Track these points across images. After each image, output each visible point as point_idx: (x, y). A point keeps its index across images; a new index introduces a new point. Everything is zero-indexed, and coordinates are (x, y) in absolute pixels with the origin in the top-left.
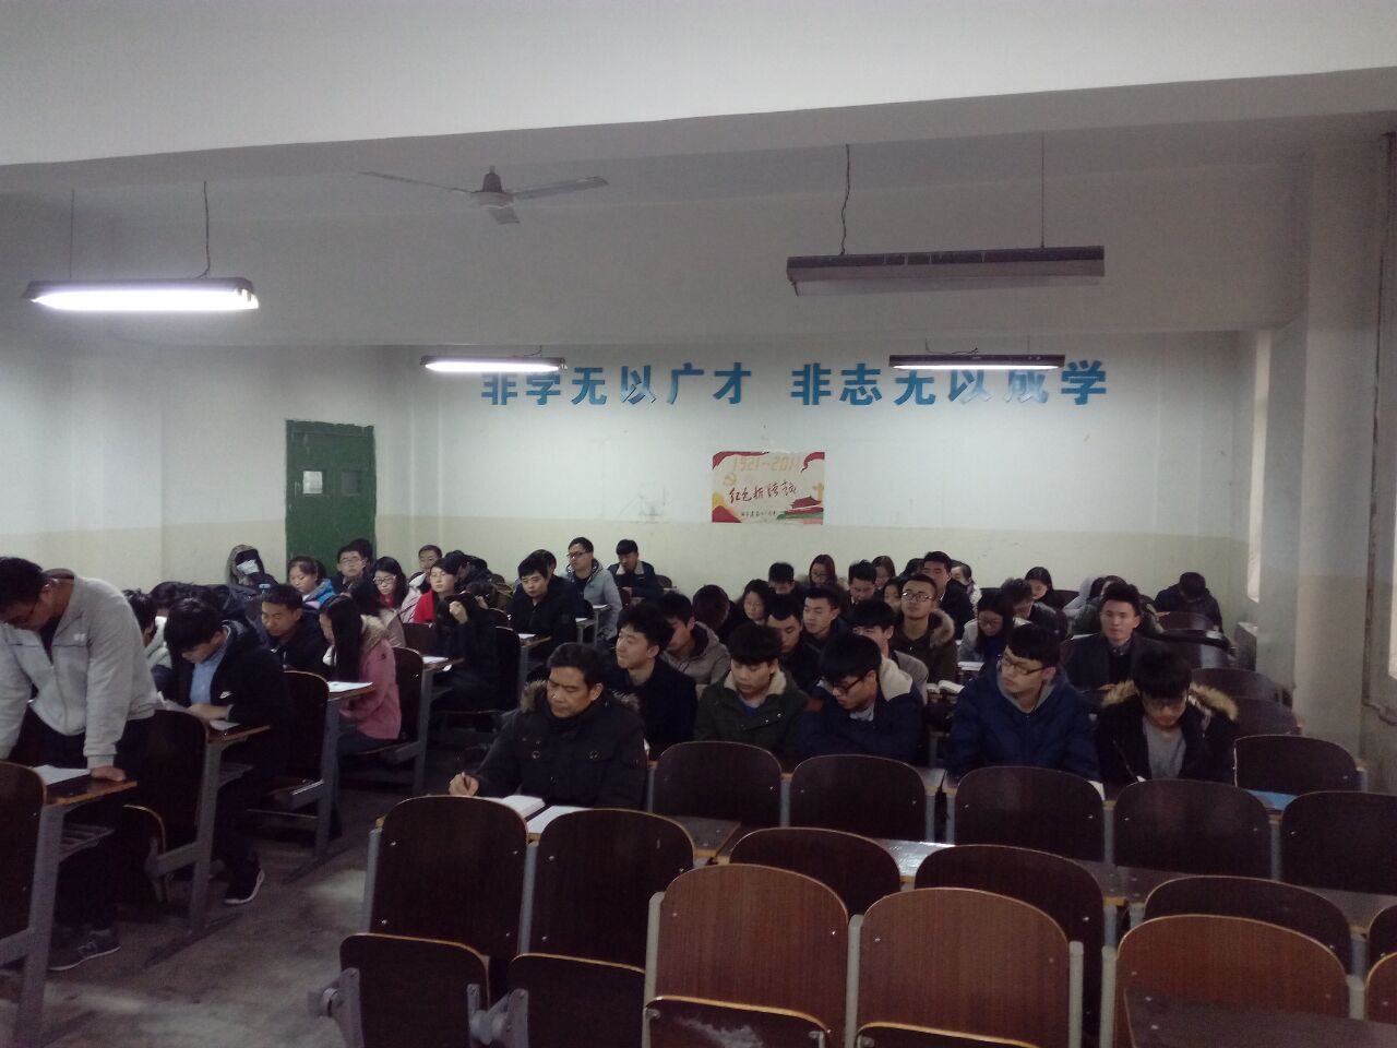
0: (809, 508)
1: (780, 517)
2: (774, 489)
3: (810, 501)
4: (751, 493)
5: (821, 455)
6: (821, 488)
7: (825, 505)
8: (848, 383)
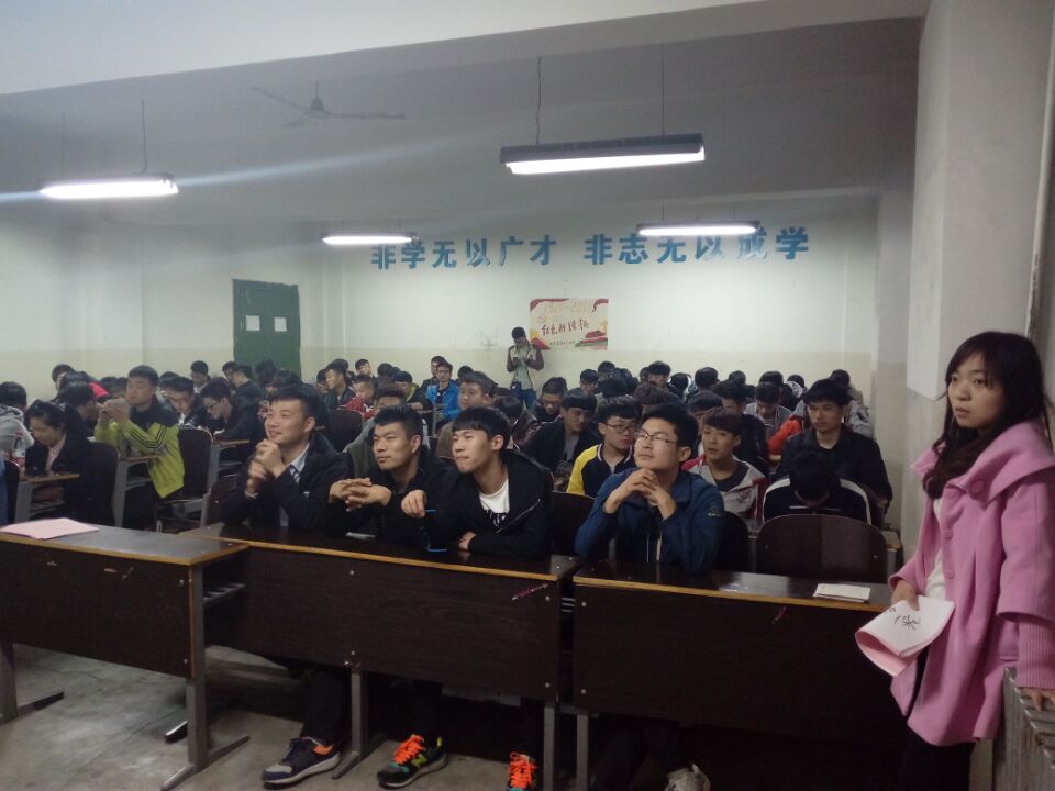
0: (597, 338)
1: (578, 345)
2: (572, 326)
3: (598, 333)
4: (557, 329)
5: (606, 301)
6: (605, 324)
7: (608, 336)
8: (624, 248)
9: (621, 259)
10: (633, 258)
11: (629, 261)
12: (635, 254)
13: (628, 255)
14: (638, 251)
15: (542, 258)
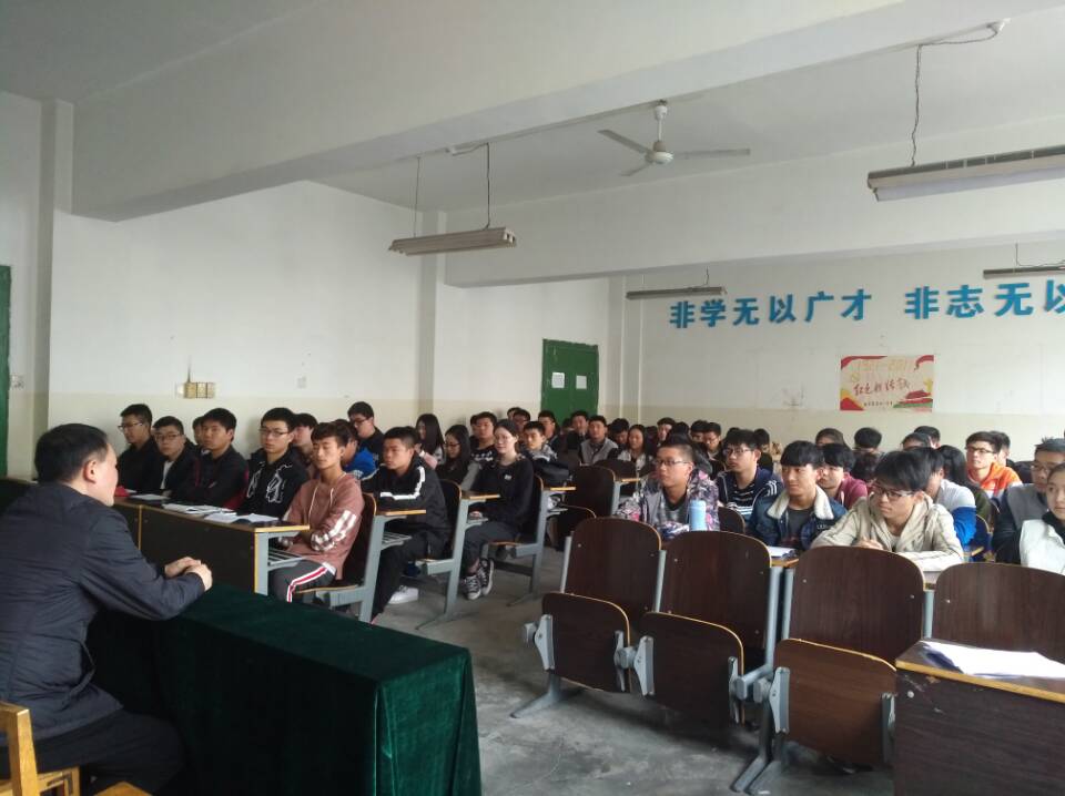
0: (920, 399)
1: (896, 406)
2: (890, 385)
3: (920, 394)
4: (872, 388)
5: (930, 358)
6: (930, 383)
7: (934, 397)
8: (953, 300)
9: (949, 313)
10: (964, 311)
11: (959, 315)
12: (967, 307)
13: (959, 307)
14: (971, 304)
15: (855, 313)
